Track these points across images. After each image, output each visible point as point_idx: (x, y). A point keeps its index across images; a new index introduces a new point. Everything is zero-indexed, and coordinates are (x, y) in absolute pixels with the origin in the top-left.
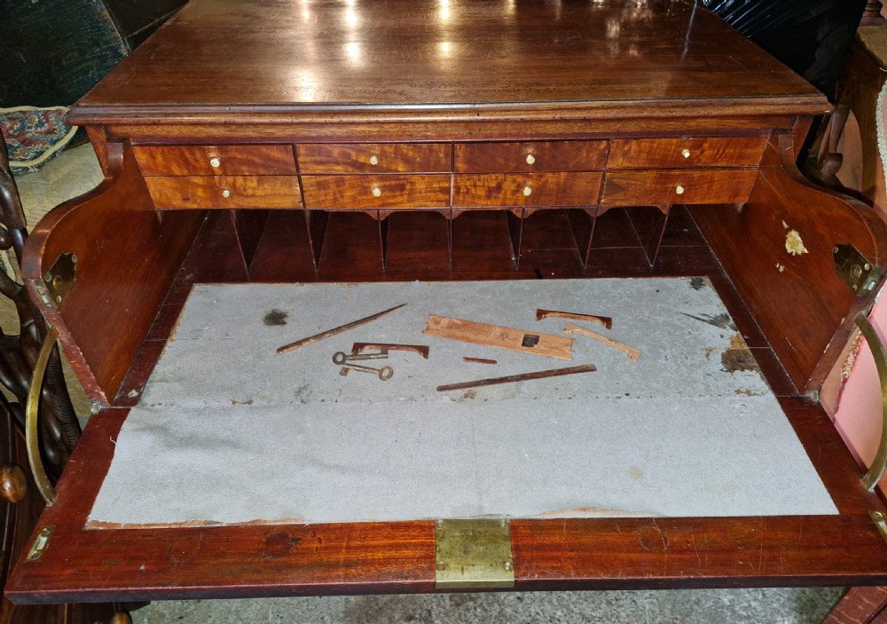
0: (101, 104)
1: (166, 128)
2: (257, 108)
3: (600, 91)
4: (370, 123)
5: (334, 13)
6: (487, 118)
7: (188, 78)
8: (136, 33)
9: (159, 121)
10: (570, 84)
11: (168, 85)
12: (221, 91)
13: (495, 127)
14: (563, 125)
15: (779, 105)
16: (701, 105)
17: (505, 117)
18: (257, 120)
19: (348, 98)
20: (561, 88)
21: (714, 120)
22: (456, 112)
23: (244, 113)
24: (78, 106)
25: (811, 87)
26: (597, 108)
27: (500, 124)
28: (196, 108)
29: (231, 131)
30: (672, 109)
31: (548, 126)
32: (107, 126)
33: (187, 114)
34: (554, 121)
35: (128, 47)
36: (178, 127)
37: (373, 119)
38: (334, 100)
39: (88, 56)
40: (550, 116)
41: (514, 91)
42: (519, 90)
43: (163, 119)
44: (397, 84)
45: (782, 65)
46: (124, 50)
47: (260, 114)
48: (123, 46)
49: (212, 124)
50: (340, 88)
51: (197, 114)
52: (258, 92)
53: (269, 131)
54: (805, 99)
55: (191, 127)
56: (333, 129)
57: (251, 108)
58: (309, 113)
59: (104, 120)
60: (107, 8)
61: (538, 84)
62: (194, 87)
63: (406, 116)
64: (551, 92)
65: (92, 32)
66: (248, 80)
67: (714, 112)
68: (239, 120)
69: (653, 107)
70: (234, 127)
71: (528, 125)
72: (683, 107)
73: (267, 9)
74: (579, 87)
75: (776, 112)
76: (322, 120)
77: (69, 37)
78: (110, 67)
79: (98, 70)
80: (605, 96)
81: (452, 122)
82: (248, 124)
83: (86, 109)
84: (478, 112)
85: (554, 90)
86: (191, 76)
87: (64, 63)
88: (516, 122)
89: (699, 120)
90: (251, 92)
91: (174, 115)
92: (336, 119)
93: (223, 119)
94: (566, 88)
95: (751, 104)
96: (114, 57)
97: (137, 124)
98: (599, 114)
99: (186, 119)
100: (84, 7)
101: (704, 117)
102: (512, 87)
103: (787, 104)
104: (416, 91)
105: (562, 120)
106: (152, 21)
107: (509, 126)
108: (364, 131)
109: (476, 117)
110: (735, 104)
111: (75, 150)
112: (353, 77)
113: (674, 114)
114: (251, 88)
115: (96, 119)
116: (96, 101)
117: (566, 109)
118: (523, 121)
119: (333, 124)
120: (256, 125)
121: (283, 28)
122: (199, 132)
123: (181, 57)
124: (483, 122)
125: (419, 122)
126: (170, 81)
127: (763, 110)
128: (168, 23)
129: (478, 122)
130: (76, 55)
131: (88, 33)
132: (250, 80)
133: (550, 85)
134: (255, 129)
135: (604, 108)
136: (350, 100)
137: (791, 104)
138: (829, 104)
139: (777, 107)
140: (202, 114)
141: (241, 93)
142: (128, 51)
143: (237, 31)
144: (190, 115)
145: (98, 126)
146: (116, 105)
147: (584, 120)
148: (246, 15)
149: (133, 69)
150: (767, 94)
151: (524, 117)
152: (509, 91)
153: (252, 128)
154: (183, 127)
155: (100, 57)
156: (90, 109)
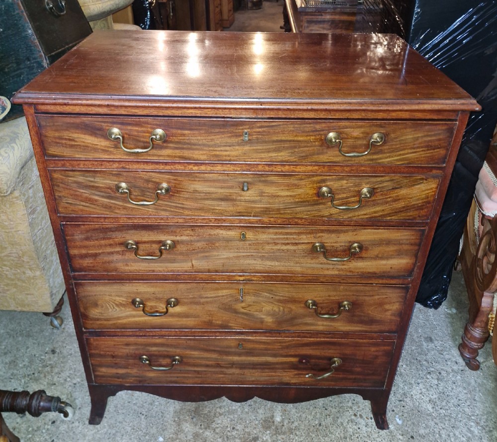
0: (34, 92)
1: (71, 107)
2: (128, 97)
3: (337, 94)
4: (195, 108)
5: (179, 45)
6: (267, 107)
7: (87, 79)
8: (53, 54)
9: (68, 103)
10: (318, 89)
11: (75, 83)
12: (106, 87)
13: (272, 113)
14: (314, 113)
15: (446, 104)
16: (398, 104)
17: (278, 107)
18: (127, 104)
19: (183, 93)
20: (313, 91)
21: (407, 113)
22: (248, 103)
23: (120, 100)
24: (20, 92)
25: (467, 94)
26: (334, 103)
27: (275, 111)
28: (91, 96)
29: (111, 110)
30: (380, 106)
31: (305, 113)
32: (36, 105)
33: (85, 99)
34: (307, 110)
35: (48, 62)
36: (79, 107)
37: (197, 106)
38: (175, 94)
39: (22, 66)
40: (305, 107)
41: (284, 92)
42: (287, 92)
43: (70, 102)
44: (213, 87)
45: (452, 82)
46: (45, 63)
47: (129, 100)
48: (45, 61)
49: (99, 106)
50: (179, 88)
51: (91, 99)
52: (129, 88)
53: (134, 111)
54: (463, 101)
55: (87, 107)
56: (173, 111)
57: (124, 97)
58: (159, 101)
59: (35, 101)
60: (38, 39)
61: (299, 89)
62: (91, 85)
63: (218, 105)
64: (306, 94)
65: (26, 52)
66: (123, 81)
67: (406, 108)
68: (116, 103)
69: (368, 104)
70: (113, 108)
71: (292, 112)
72: (387, 104)
73: (137, 42)
74: (325, 91)
75: (445, 109)
76: (167, 105)
77: (12, 55)
78: (35, 73)
79: (27, 75)
80: (339, 97)
81: (245, 109)
82: (121, 106)
83: (25, 94)
84: (261, 103)
85: (309, 92)
86: (89, 78)
87: (6, 70)
88: (284, 110)
89: (397, 113)
90: (124, 88)
91: (78, 99)
92: (175, 105)
93: (107, 103)
94: (315, 91)
95: (429, 104)
96: (38, 67)
97: (55, 104)
98: (335, 107)
99: (84, 102)
100: (24, 37)
101: (401, 111)
102: (283, 90)
103: (451, 104)
104: (225, 91)
105: (312, 110)
106: (64, 47)
107: (280, 113)
108: (191, 113)
109: (260, 107)
110: (419, 103)
111: (6, 123)
112: (187, 82)
113: (381, 108)
114: (125, 86)
115: (30, 100)
116: (31, 90)
117: (315, 103)
118: (288, 110)
119: (173, 108)
120: (126, 107)
121: (146, 53)
122: (92, 110)
123: (83, 68)
124: (264, 109)
125: (225, 108)
126: (76, 81)
127: (436, 107)
128: (75, 48)
129: (261, 109)
130: (15, 65)
131: (24, 53)
132: (125, 81)
133: (306, 90)
134: (126, 110)
135: (338, 103)
136: (184, 95)
137: (454, 104)
138: (478, 105)
139: (445, 106)
140: (95, 99)
141: (119, 88)
142: (48, 64)
143: (118, 54)
144: (87, 100)
145: (30, 104)
146: (43, 92)
147: (326, 110)
148: (123, 45)
149: (54, 74)
150: (439, 98)
151: (289, 107)
152: (281, 92)
153: (124, 109)
154: (82, 107)
155: (29, 67)
156: (27, 94)
